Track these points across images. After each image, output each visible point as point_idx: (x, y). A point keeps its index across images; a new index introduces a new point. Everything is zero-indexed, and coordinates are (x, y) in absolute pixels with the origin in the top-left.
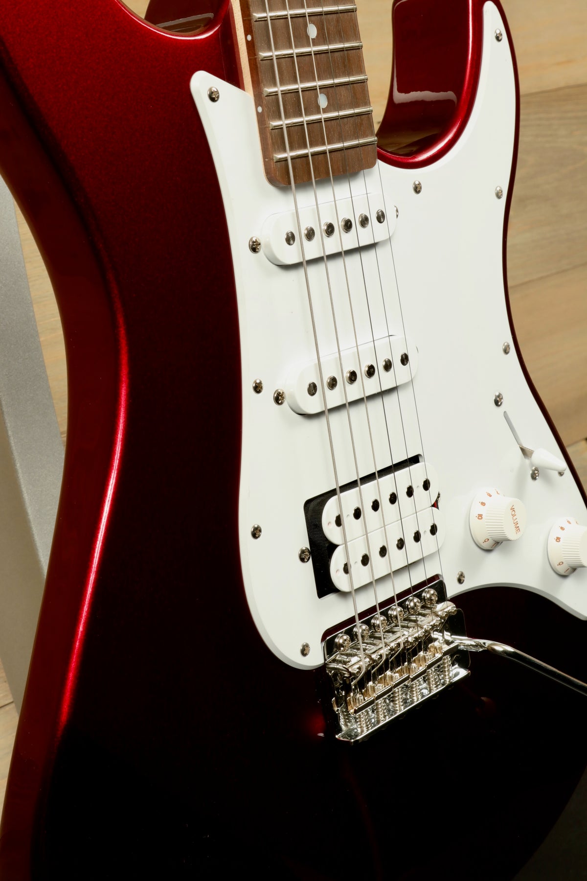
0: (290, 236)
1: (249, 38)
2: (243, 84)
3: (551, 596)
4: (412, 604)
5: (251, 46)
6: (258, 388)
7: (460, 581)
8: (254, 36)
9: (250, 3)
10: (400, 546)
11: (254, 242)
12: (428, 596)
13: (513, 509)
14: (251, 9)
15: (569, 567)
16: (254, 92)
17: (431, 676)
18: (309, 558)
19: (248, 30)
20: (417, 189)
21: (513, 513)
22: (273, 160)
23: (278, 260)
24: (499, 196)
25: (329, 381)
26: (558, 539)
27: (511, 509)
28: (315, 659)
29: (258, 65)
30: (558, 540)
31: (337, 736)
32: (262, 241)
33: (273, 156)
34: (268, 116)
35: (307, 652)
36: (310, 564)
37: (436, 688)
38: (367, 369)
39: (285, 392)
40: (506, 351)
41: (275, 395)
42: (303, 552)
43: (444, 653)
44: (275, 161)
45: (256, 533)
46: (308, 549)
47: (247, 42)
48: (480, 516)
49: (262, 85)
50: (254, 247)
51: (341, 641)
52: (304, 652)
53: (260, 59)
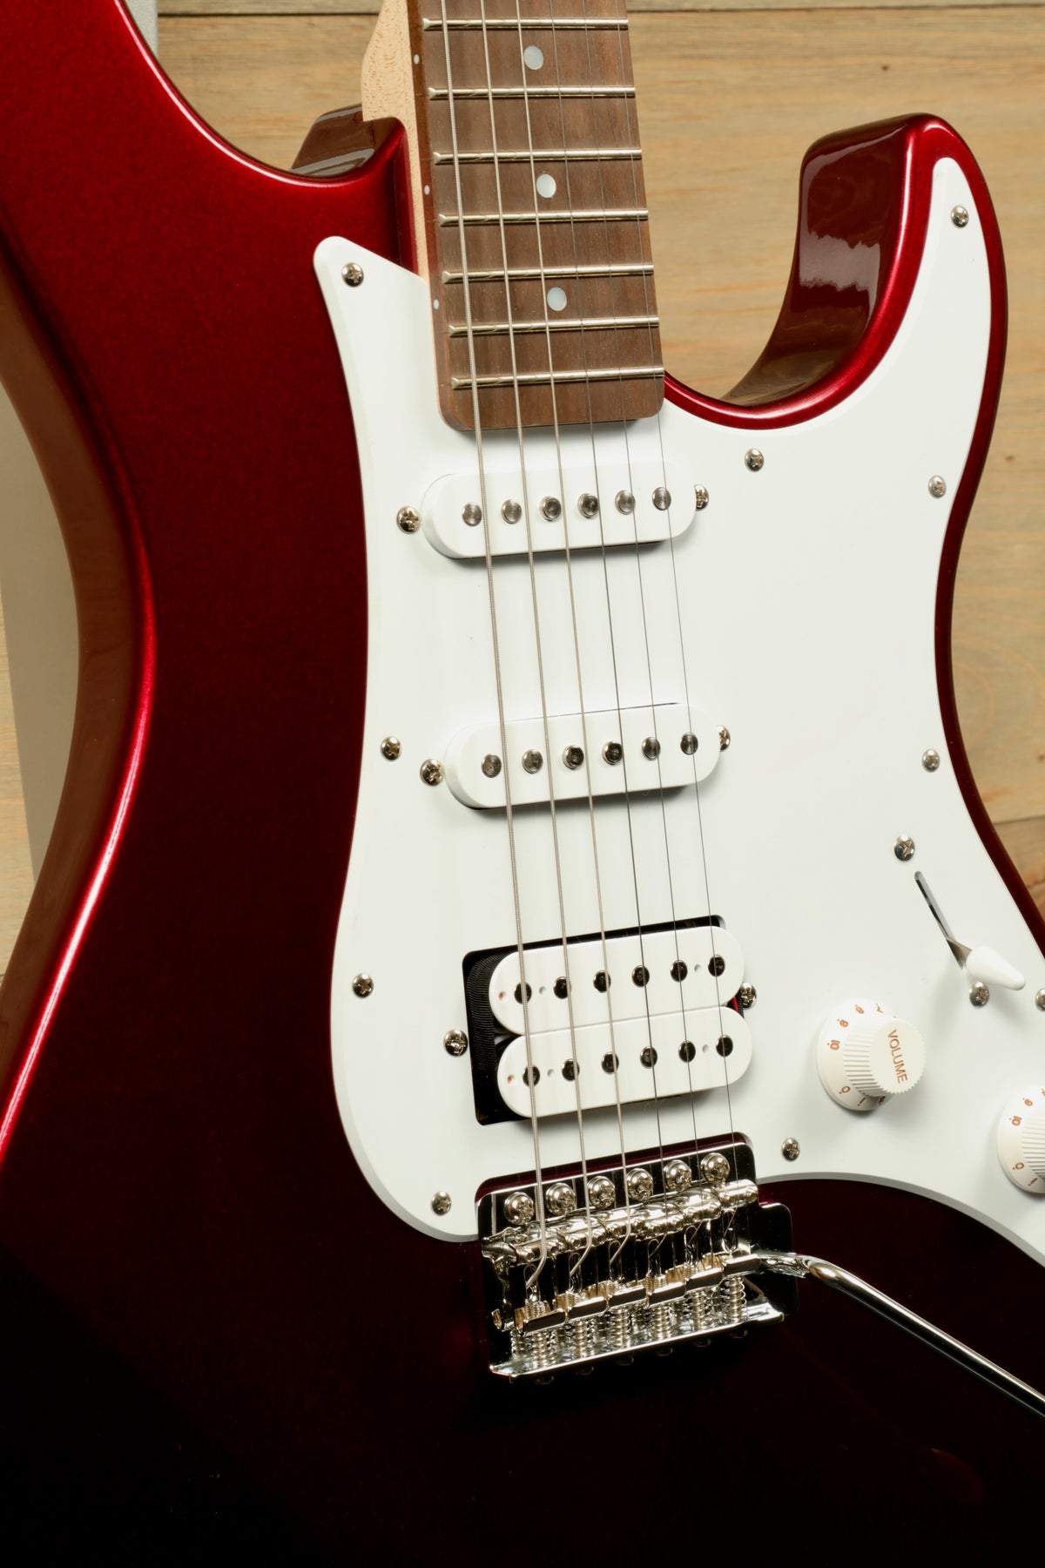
0: (473, 511)
1: (427, 190)
2: (416, 263)
3: (1000, 1225)
4: (674, 1172)
5: (429, 202)
6: (391, 752)
7: (790, 1153)
8: (434, 187)
9: (430, 136)
10: (647, 1060)
11: (405, 515)
12: (711, 1165)
13: (894, 1037)
14: (431, 145)
15: (1036, 1176)
16: (430, 276)
17: (699, 1304)
18: (465, 1049)
19: (427, 179)
20: (754, 464)
21: (894, 1044)
22: (450, 385)
23: (446, 548)
24: (937, 491)
25: (525, 757)
26: (1017, 1120)
27: (890, 1036)
28: (461, 1223)
29: (437, 235)
30: (1016, 1122)
31: (491, 1367)
32: (423, 516)
33: (451, 380)
34: (447, 316)
35: (444, 1209)
36: (465, 1060)
37: (705, 1327)
38: (606, 749)
39: (442, 764)
40: (931, 764)
41: (424, 768)
42: (454, 1037)
43: (725, 1268)
44: (453, 387)
45: (362, 988)
46: (464, 1034)
47: (425, 196)
48: (835, 1045)
49: (440, 265)
50: (407, 524)
51: (515, 1204)
52: (440, 1206)
53: (439, 225)
